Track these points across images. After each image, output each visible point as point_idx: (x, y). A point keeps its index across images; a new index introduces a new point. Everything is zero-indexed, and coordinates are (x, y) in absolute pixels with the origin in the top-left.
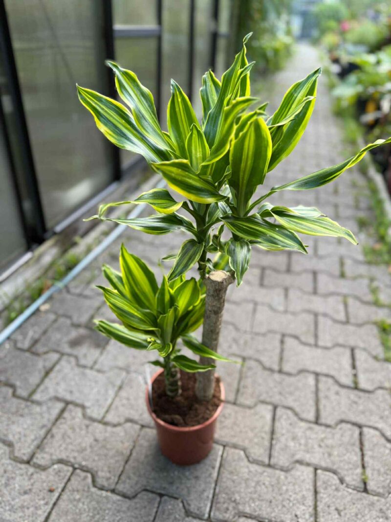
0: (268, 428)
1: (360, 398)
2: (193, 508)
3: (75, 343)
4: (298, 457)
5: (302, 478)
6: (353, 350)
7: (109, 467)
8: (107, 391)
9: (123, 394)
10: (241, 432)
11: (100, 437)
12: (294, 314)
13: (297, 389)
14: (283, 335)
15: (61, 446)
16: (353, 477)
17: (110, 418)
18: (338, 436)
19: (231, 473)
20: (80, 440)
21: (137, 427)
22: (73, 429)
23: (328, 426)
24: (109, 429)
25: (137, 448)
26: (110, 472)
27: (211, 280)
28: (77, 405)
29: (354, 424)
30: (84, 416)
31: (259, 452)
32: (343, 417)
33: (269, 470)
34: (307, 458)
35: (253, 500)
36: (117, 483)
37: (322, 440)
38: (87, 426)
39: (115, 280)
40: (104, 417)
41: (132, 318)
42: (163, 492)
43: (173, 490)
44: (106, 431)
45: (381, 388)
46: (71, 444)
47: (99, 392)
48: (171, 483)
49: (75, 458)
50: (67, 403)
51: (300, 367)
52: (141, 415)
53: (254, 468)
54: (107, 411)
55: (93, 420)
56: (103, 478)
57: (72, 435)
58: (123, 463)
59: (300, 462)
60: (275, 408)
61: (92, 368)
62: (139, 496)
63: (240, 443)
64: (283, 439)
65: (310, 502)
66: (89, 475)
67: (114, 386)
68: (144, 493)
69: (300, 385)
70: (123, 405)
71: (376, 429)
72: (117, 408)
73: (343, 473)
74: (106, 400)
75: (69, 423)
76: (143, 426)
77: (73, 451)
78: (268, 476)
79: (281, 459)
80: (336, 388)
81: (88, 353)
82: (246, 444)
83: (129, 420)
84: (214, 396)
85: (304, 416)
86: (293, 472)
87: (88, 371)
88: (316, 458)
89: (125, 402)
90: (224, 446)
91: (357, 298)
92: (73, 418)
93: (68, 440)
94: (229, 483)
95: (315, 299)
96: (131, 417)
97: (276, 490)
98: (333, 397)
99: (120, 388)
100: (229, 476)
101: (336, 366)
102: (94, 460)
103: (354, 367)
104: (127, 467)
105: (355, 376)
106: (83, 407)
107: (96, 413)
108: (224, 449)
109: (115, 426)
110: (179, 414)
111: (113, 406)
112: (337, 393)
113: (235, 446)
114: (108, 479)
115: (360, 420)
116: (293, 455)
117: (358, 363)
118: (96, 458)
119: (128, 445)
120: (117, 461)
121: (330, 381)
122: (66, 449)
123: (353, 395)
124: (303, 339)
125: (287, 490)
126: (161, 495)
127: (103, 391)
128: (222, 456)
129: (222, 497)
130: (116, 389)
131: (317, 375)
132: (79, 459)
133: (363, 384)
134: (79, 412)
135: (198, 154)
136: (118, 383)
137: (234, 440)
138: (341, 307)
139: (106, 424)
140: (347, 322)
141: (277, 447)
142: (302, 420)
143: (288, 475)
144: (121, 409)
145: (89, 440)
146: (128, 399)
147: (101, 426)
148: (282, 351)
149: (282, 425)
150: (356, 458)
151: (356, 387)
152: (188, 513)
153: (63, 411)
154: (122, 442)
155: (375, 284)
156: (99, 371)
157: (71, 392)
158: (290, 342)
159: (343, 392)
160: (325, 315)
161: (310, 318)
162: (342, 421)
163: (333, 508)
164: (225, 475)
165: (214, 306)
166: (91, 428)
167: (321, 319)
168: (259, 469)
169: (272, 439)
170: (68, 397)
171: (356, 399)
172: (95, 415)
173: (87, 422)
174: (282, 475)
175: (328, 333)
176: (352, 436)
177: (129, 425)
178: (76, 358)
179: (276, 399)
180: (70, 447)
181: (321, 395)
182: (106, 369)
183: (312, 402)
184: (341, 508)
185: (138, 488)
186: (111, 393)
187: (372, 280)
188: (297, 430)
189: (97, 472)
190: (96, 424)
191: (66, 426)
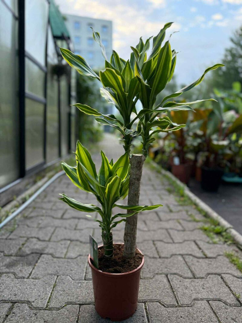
0: (167, 286)
1: (211, 261)
3: (10, 265)
4: (193, 297)
5: (203, 307)
6: (195, 241)
8: (45, 289)
9: (58, 288)
10: (152, 292)
12: (154, 231)
13: (174, 264)
14: (153, 241)
16: (231, 300)
17: (52, 305)
18: (210, 282)
19: (157, 316)
21: (77, 306)
22: (23, 318)
23: (202, 278)
24: (54, 312)
25: (82, 319)
28: (22, 302)
29: (215, 274)
30: (31, 308)
31: (169, 300)
32: (209, 272)
33: (180, 308)
34: (200, 296)
37: (203, 285)
38: (36, 314)
40: (47, 306)
45: (219, 255)
50: (14, 303)
51: (171, 254)
52: (77, 298)
53: (170, 310)
55: (40, 309)
59: (197, 299)
60: (167, 276)
61: (28, 278)
63: (154, 298)
64: (180, 290)
65: (215, 319)
67: (50, 285)
69: (175, 261)
70: (61, 295)
71: (229, 274)
72: (56, 297)
73: (224, 299)
75: (18, 315)
76: (80, 305)
78: (181, 312)
79: (184, 301)
80: (196, 259)
81: (24, 270)
82: (158, 297)
83: (69, 303)
85: (186, 275)
86: (196, 306)
87: (25, 280)
88: (205, 295)
89: (61, 292)
90: (145, 303)
91: (183, 220)
95: (161, 223)
96: (69, 301)
97: (190, 318)
98: (197, 264)
99: (55, 285)
100: (156, 318)
101: (190, 249)
103: (200, 249)
105: (202, 252)
106: (28, 302)
108: (145, 304)
109: (58, 309)
110: (118, 266)
112: (198, 262)
113: (152, 301)
115: (218, 271)
116: (191, 297)
117: (201, 246)
119: (73, 319)
121: (191, 257)
123: (207, 261)
124: (165, 240)
125: (197, 316)
127: (42, 289)
128: (146, 309)
130: (52, 286)
131: (182, 255)
133: (209, 255)
134: (26, 307)
136: (53, 283)
137: (150, 298)
138: (178, 224)
139: (50, 309)
140: (184, 230)
141: (179, 295)
142: (185, 278)
143: (193, 308)
144: (60, 298)
146: (64, 291)
147: (47, 311)
148: (156, 248)
149: (175, 282)
150: (227, 290)
151: (207, 257)
153: (11, 309)
154: (68, 318)
155: (189, 213)
156: (34, 278)
157: (15, 295)
158: (159, 244)
159: (201, 260)
160: (171, 229)
161: (164, 231)
162: (209, 274)
163: (229, 319)
164: (153, 318)
167: (170, 231)
168: (175, 309)
169: (173, 292)
170: (14, 298)
171: (210, 262)
172: (40, 305)
173: (34, 311)
174: (190, 309)
175: (178, 237)
176: (218, 279)
177: (70, 306)
178: (14, 274)
179: (165, 270)
181: (190, 264)
182: (41, 277)
183: (186, 268)
184: (234, 317)
186: (49, 290)
187: (187, 211)
188: (186, 284)
191: (17, 318)
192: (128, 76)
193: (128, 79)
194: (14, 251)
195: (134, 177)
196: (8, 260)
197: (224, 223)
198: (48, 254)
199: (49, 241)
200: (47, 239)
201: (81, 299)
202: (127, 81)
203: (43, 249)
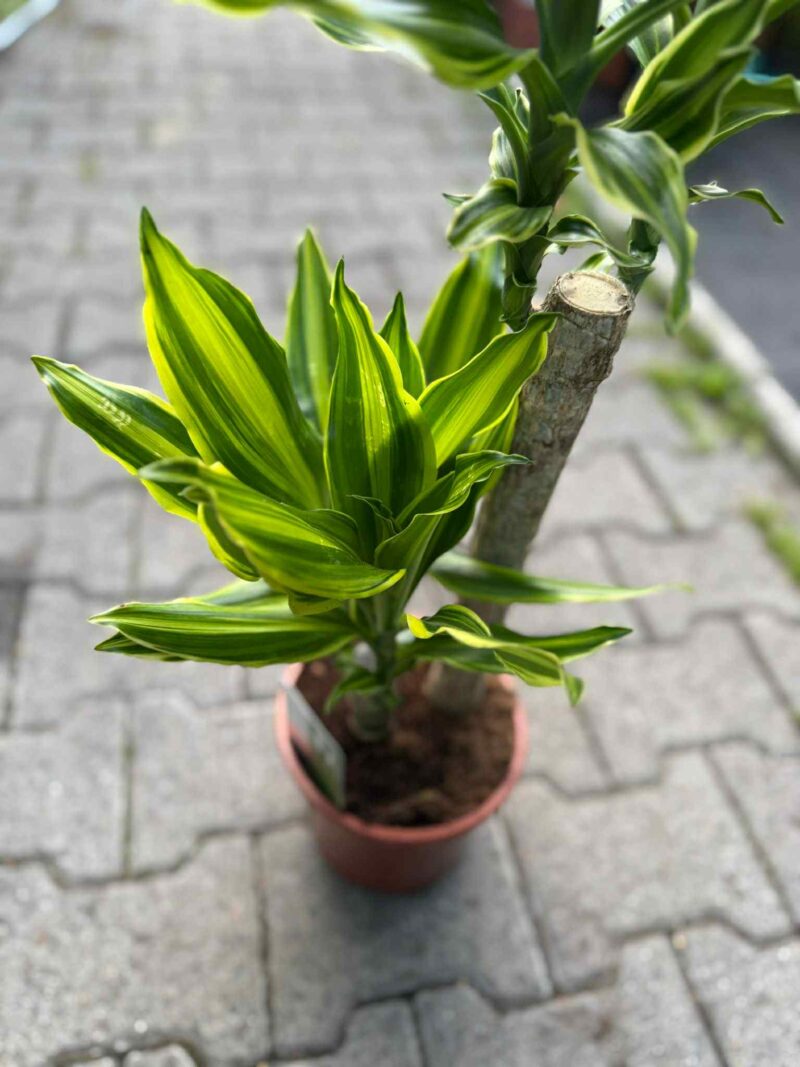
2: (506, 986)
4: (660, 739)
6: (632, 452)
7: (224, 997)
8: (93, 778)
9: (149, 764)
11: (147, 920)
15: (35, 1011)
17: (147, 852)
18: (706, 654)
19: (545, 848)
20: (89, 964)
21: (240, 843)
22: (46, 939)
23: (677, 640)
24: (163, 885)
25: (276, 905)
26: (233, 1010)
27: (583, 314)
28: (18, 862)
30: (62, 881)
31: (576, 767)
32: (694, 607)
36: (271, 1029)
38: (90, 911)
39: (122, 421)
40: (126, 859)
41: (326, 567)
42: (408, 985)
43: (430, 965)
44: (155, 898)
45: (724, 516)
46: (68, 988)
47: (70, 793)
48: (419, 950)
49: (103, 1025)
52: (233, 803)
53: (589, 810)
54: (128, 837)
55: (98, 883)
56: (223, 1036)
57: (55, 962)
58: (255, 965)
59: (671, 750)
61: (5, 727)
62: (353, 1030)
66: (177, 1052)
67: (106, 754)
68: (362, 1015)
70: (167, 799)
72: (152, 816)
73: (759, 732)
74: (106, 805)
75: (22, 927)
76: (256, 834)
77: (84, 1007)
78: (625, 816)
79: (631, 762)
83: (209, 834)
86: (671, 779)
88: (694, 724)
89: (165, 786)
92: (30, 907)
93: (51, 985)
94: (555, 878)
96: (209, 821)
98: (652, 570)
99: (130, 752)
100: (545, 861)
102: (168, 1002)
104: (276, 967)
106: (45, 859)
107: (94, 857)
109: (174, 868)
110: (425, 784)
111: (139, 812)
114: (240, 1032)
116: (649, 740)
118: (172, 991)
119: (241, 912)
120: (239, 969)
122: (59, 1012)
125: (680, 830)
126: (408, 996)
127: (81, 784)
129: (557, 919)
130: (118, 759)
131: (595, 532)
132: (119, 1022)
133: (693, 515)
134: (38, 880)
136: (116, 740)
139: (144, 875)
141: (608, 735)
143: (665, 791)
144: (168, 813)
145: (119, 949)
146: (172, 775)
147: (131, 892)
150: (758, 690)
151: (679, 532)
152: (501, 1005)
154: (222, 906)
156: (36, 728)
162: (698, 618)
163: (782, 821)
166: (104, 914)
168: (599, 808)
173: (82, 898)
174: (648, 798)
177: (213, 848)
180: (69, 999)
182: (57, 713)
185: (337, 1010)
186: (111, 778)
189: (196, 1031)
190: (114, 892)
191: (19, 944)
197: (737, 349)
198: (55, 581)
199: (40, 500)
200: (26, 490)
201: (253, 809)
203: (26, 560)
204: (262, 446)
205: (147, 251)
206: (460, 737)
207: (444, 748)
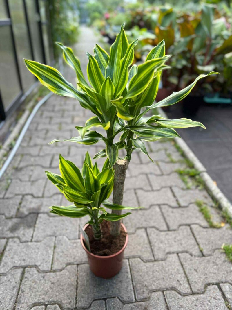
0: (146, 241)
1: (183, 211)
2: (125, 299)
3: (13, 229)
4: (167, 251)
5: (173, 261)
6: (171, 188)
7: (67, 296)
8: (47, 252)
9: (58, 250)
10: (134, 248)
11: (54, 280)
12: (136, 177)
13: (152, 216)
14: (135, 190)
15: (31, 295)
16: (195, 251)
17: (55, 267)
18: (181, 234)
19: (138, 272)
20: (42, 287)
21: (76, 266)
22: (35, 282)
23: (175, 230)
24: (58, 273)
25: (80, 278)
26: (69, 298)
28: (31, 267)
29: (186, 225)
30: (38, 271)
31: (147, 255)
32: (180, 223)
33: (156, 263)
34: (172, 249)
35: (154, 281)
36: (76, 303)
37: (175, 238)
38: (44, 277)
40: (51, 269)
42: (105, 297)
43: (110, 293)
44: (57, 276)
45: (191, 203)
46: (38, 291)
47: (42, 254)
48: (108, 290)
49: (43, 299)
50: (24, 268)
51: (150, 204)
52: (74, 258)
53: (148, 264)
54: (52, 264)
55: (46, 272)
56: (67, 303)
57: (35, 286)
58: (75, 290)
59: (169, 253)
60: (146, 229)
61: (31, 241)
62: (92, 305)
63: (136, 254)
64: (156, 244)
65: (181, 271)
66: (57, 305)
67: (50, 247)
68: (94, 302)
69: (153, 213)
70: (61, 257)
71: (196, 224)
72: (57, 259)
73: (190, 251)
74: (49, 257)
75: (30, 279)
76: (78, 265)
77: (40, 295)
78: (156, 266)
79: (159, 255)
80: (170, 210)
81: (25, 233)
82: (139, 253)
83: (70, 264)
84: (121, 232)
85: (162, 229)
86: (168, 259)
87: (29, 244)
88: (175, 248)
89: (61, 254)
90: (128, 259)
91: (162, 161)
92: (33, 275)
93: (34, 290)
94: (139, 278)
95: (142, 166)
96: (69, 262)
97: (163, 271)
98: (171, 214)
99: (55, 247)
100: (137, 274)
101: (166, 198)
102: (56, 296)
103: (175, 196)
104: (78, 291)
105: (177, 201)
106: (36, 266)
107: (46, 267)
108: (129, 261)
109: (61, 270)
110: (107, 248)
111: (55, 259)
112: (172, 212)
113: (134, 257)
114: (70, 303)
115: (188, 222)
116: (165, 251)
117: (176, 194)
118: (57, 294)
119: (73, 279)
120: (71, 291)
121: (166, 207)
122: (35, 296)
123: (180, 210)
124: (145, 188)
125: (169, 270)
126: (105, 299)
127: (45, 253)
128: (129, 265)
129: (138, 286)
130: (53, 248)
131: (159, 205)
132: (47, 299)
133: (183, 204)
134: (34, 270)
135: (109, 93)
136: (53, 244)
137: (132, 254)
138: (157, 168)
139: (55, 271)
140: (162, 175)
141: (155, 249)
142: (161, 231)
143: (166, 262)
144: (61, 259)
145: (48, 285)
146: (63, 252)
147: (52, 274)
148: (137, 198)
149: (153, 237)
150: (193, 241)
151: (180, 206)
152: (124, 303)
153: (23, 273)
154: (69, 278)
155: (168, 152)
156: (37, 241)
157: (24, 260)
158: (139, 192)
159: (175, 210)
160: (151, 173)
161: (144, 177)
162: (180, 225)
163: (193, 270)
164: (135, 274)
165: (121, 180)
166: (46, 277)
167: (150, 176)
168: (151, 264)
169: (151, 246)
170: (23, 264)
171: (182, 212)
172: (46, 269)
173: (43, 275)
174: (163, 263)
175: (156, 183)
176: (187, 231)
177: (69, 266)
178: (19, 238)
179: (144, 224)
180: (37, 293)
181: (165, 215)
182: (41, 239)
183: (162, 220)
184: (196, 268)
185: (90, 301)
186: (51, 252)
187: (166, 150)
188: (161, 237)
189: (61, 302)
190: (48, 274)
191: (29, 282)
192: (109, 91)
193: (109, 94)
194: (13, 212)
195: (118, 182)
196: (10, 224)
197: (199, 165)
198: (44, 213)
199: (43, 197)
200: (40, 195)
201: (78, 259)
202: (108, 96)
203: (39, 208)
204: (76, 183)
205: (60, 158)
206: (115, 240)
207: (111, 242)
